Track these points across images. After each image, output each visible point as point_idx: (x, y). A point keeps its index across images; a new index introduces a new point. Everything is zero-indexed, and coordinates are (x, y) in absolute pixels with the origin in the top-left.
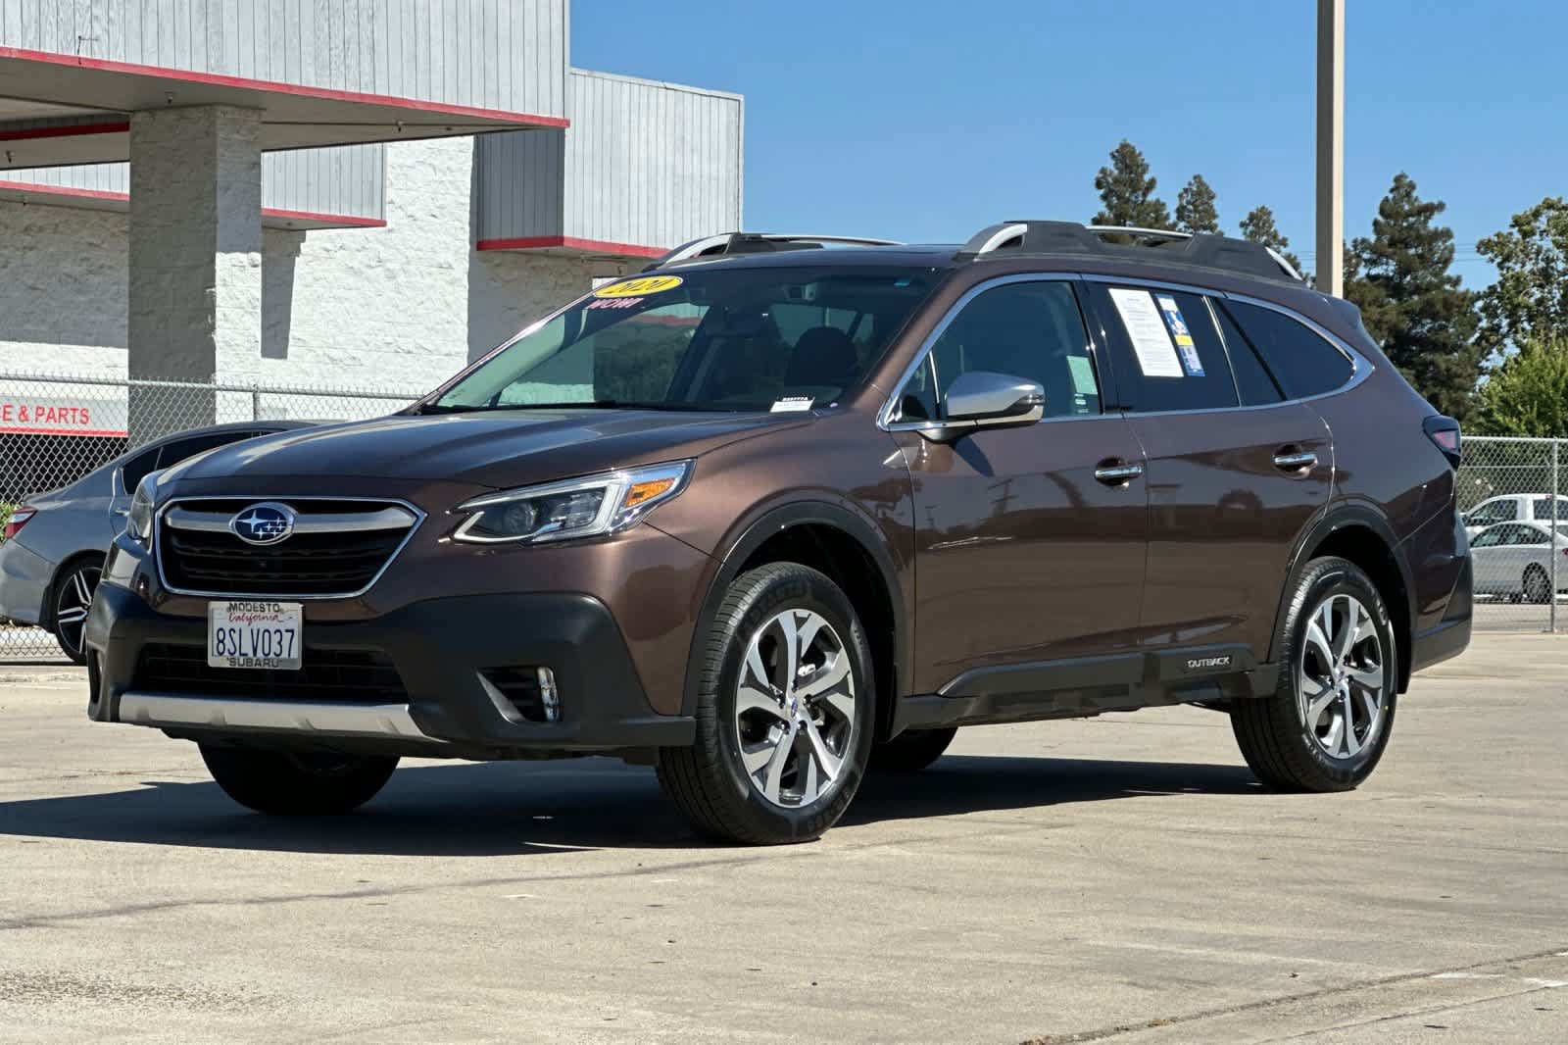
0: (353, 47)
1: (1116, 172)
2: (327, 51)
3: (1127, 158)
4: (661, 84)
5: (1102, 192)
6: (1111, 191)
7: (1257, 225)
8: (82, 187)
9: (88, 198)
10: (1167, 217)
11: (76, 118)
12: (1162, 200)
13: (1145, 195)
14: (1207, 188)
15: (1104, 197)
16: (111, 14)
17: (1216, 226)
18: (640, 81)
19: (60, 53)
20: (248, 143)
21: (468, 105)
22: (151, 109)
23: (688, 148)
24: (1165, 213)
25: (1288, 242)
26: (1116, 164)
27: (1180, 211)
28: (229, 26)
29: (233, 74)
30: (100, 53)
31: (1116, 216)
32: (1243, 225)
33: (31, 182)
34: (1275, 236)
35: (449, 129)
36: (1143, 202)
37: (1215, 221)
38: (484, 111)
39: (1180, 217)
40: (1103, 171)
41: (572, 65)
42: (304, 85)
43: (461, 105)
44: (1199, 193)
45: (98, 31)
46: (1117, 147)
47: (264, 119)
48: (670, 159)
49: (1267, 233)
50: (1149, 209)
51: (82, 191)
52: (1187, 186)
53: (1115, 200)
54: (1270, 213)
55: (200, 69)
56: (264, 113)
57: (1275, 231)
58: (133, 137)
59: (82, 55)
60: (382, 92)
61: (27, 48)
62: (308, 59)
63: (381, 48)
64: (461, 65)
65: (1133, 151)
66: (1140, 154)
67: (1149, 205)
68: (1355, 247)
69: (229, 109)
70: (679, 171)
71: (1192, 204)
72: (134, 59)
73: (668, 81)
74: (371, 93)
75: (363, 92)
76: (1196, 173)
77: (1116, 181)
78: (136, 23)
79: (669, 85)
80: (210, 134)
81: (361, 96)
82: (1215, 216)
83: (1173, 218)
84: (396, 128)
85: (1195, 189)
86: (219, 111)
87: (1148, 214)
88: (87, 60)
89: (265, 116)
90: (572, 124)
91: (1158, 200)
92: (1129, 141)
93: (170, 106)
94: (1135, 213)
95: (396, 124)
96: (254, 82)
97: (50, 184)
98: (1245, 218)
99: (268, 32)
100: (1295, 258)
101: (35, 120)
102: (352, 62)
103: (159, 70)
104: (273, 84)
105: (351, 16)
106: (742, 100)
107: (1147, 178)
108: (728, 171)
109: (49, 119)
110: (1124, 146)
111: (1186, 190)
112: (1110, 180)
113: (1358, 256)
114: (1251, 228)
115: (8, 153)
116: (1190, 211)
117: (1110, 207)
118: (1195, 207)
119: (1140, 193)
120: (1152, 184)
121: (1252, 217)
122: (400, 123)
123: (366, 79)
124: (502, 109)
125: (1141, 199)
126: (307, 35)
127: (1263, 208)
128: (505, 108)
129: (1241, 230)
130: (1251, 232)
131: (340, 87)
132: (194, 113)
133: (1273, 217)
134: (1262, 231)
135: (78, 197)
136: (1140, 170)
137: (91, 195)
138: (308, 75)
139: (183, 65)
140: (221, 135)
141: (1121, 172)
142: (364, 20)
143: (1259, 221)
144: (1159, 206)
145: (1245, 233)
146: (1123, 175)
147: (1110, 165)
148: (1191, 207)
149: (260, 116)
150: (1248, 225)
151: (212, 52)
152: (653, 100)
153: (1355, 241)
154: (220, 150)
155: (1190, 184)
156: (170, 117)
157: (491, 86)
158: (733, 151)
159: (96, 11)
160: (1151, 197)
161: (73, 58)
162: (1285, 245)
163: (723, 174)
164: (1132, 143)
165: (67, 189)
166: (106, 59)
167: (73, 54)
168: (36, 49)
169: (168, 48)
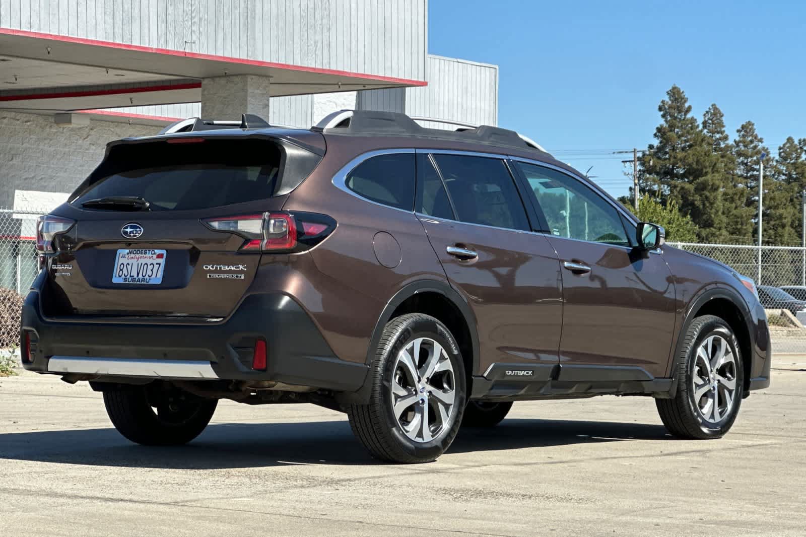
0: (319, 45)
1: (670, 102)
2: (306, 48)
3: (676, 95)
4: (456, 60)
5: (662, 113)
6: (666, 112)
7: (746, 131)
8: (160, 115)
9: (162, 121)
10: (698, 126)
11: (170, 81)
12: (695, 118)
13: (685, 114)
14: (719, 111)
15: (663, 116)
16: (201, 29)
17: (724, 131)
18: (445, 58)
19: (176, 50)
20: (263, 94)
21: (376, 74)
22: (213, 77)
23: (469, 94)
24: (696, 124)
25: (763, 140)
26: (670, 98)
27: (705, 123)
28: (258, 35)
29: (260, 59)
30: (196, 49)
31: (669, 126)
32: (738, 131)
33: (135, 113)
34: (756, 137)
35: (364, 86)
36: (685, 118)
37: (723, 129)
38: (384, 77)
39: (704, 127)
40: (663, 102)
41: (429, 53)
42: (295, 64)
43: (373, 74)
44: (714, 114)
45: (194, 38)
46: (670, 88)
47: (271, 82)
48: (460, 100)
49: (752, 135)
50: (688, 122)
51: (161, 117)
52: (708, 110)
53: (669, 118)
54: (753, 125)
55: (244, 57)
56: (271, 79)
57: (756, 134)
58: (203, 91)
59: (187, 51)
60: (333, 68)
61: (160, 48)
62: (297, 52)
63: (333, 45)
64: (373, 53)
65: (679, 91)
66: (683, 92)
67: (687, 120)
68: (800, 143)
69: (253, 77)
70: (465, 106)
71: (711, 120)
72: (212, 53)
73: (460, 58)
74: (328, 68)
75: (325, 68)
76: (713, 103)
77: (670, 107)
78: (213, 34)
79: (459, 60)
80: (245, 90)
81: (323, 70)
82: (723, 126)
83: (701, 127)
84: (337, 86)
85: (712, 111)
86: (249, 78)
87: (687, 125)
88: (188, 53)
89: (272, 80)
90: (429, 84)
91: (693, 117)
92: (677, 86)
93: (226, 75)
94: (680, 125)
95: (338, 84)
96: (270, 63)
97: (144, 114)
98: (739, 127)
99: (277, 37)
100: (767, 149)
101: (148, 82)
102: (319, 53)
103: (224, 58)
104: (280, 64)
105: (318, 29)
106: (497, 68)
107: (687, 105)
108: (490, 106)
109: (155, 82)
110: (674, 88)
111: (707, 112)
112: (666, 107)
113: (801, 148)
114: (743, 133)
115: (131, 99)
116: (710, 124)
117: (666, 121)
118: (713, 121)
119: (683, 113)
120: (689, 108)
121: (743, 127)
122: (340, 83)
123: (325, 61)
124: (393, 76)
125: (683, 117)
126: (297, 39)
127: (749, 122)
128: (395, 76)
129: (738, 134)
130: (743, 135)
131: (313, 66)
132: (236, 79)
133: (755, 127)
134: (749, 134)
135: (158, 120)
136: (683, 101)
137: (164, 120)
138: (297, 60)
139: (236, 56)
140: (250, 90)
141: (673, 102)
142: (325, 30)
143: (747, 129)
144: (693, 120)
145: (739, 136)
146: (674, 104)
147: (667, 98)
148: (710, 121)
149: (269, 80)
150: (741, 131)
151: (250, 49)
152: (451, 69)
153: (800, 140)
154: (249, 98)
155: (710, 109)
156: (223, 81)
157: (388, 64)
158: (493, 94)
159: (194, 28)
160: (689, 116)
161: (183, 52)
162: (762, 142)
163: (487, 107)
164: (679, 87)
165: (152, 117)
166: (198, 53)
167: (182, 50)
168: (164, 48)
169: (228, 47)
